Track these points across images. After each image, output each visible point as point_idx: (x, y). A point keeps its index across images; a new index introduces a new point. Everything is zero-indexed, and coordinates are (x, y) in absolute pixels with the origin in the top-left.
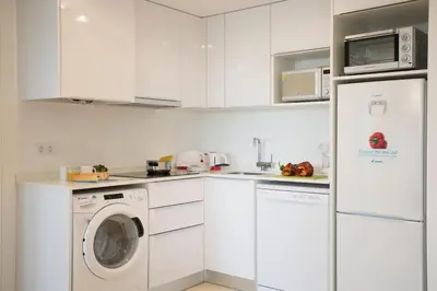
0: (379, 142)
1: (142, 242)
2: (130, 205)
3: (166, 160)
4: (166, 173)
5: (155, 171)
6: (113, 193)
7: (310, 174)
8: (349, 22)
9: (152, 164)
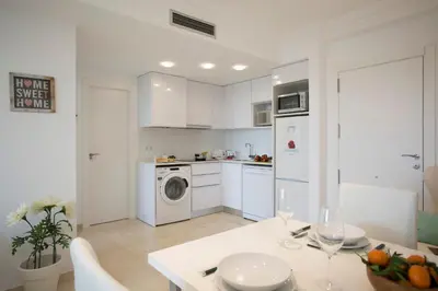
0: (292, 145)
1: (188, 190)
2: (182, 173)
3: (204, 154)
4: (204, 160)
5: (198, 159)
6: (175, 167)
7: (266, 161)
8: (279, 89)
9: (197, 155)
